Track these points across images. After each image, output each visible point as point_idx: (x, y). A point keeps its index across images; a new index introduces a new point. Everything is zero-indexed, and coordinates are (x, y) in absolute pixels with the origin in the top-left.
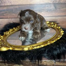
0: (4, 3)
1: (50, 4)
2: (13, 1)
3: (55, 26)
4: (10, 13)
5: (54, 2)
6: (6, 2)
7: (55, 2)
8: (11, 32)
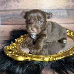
0: (10, 7)
1: (63, 9)
2: (21, 5)
3: (71, 35)
4: (16, 19)
5: (66, 7)
6: (12, 5)
7: (68, 7)
8: (22, 39)
